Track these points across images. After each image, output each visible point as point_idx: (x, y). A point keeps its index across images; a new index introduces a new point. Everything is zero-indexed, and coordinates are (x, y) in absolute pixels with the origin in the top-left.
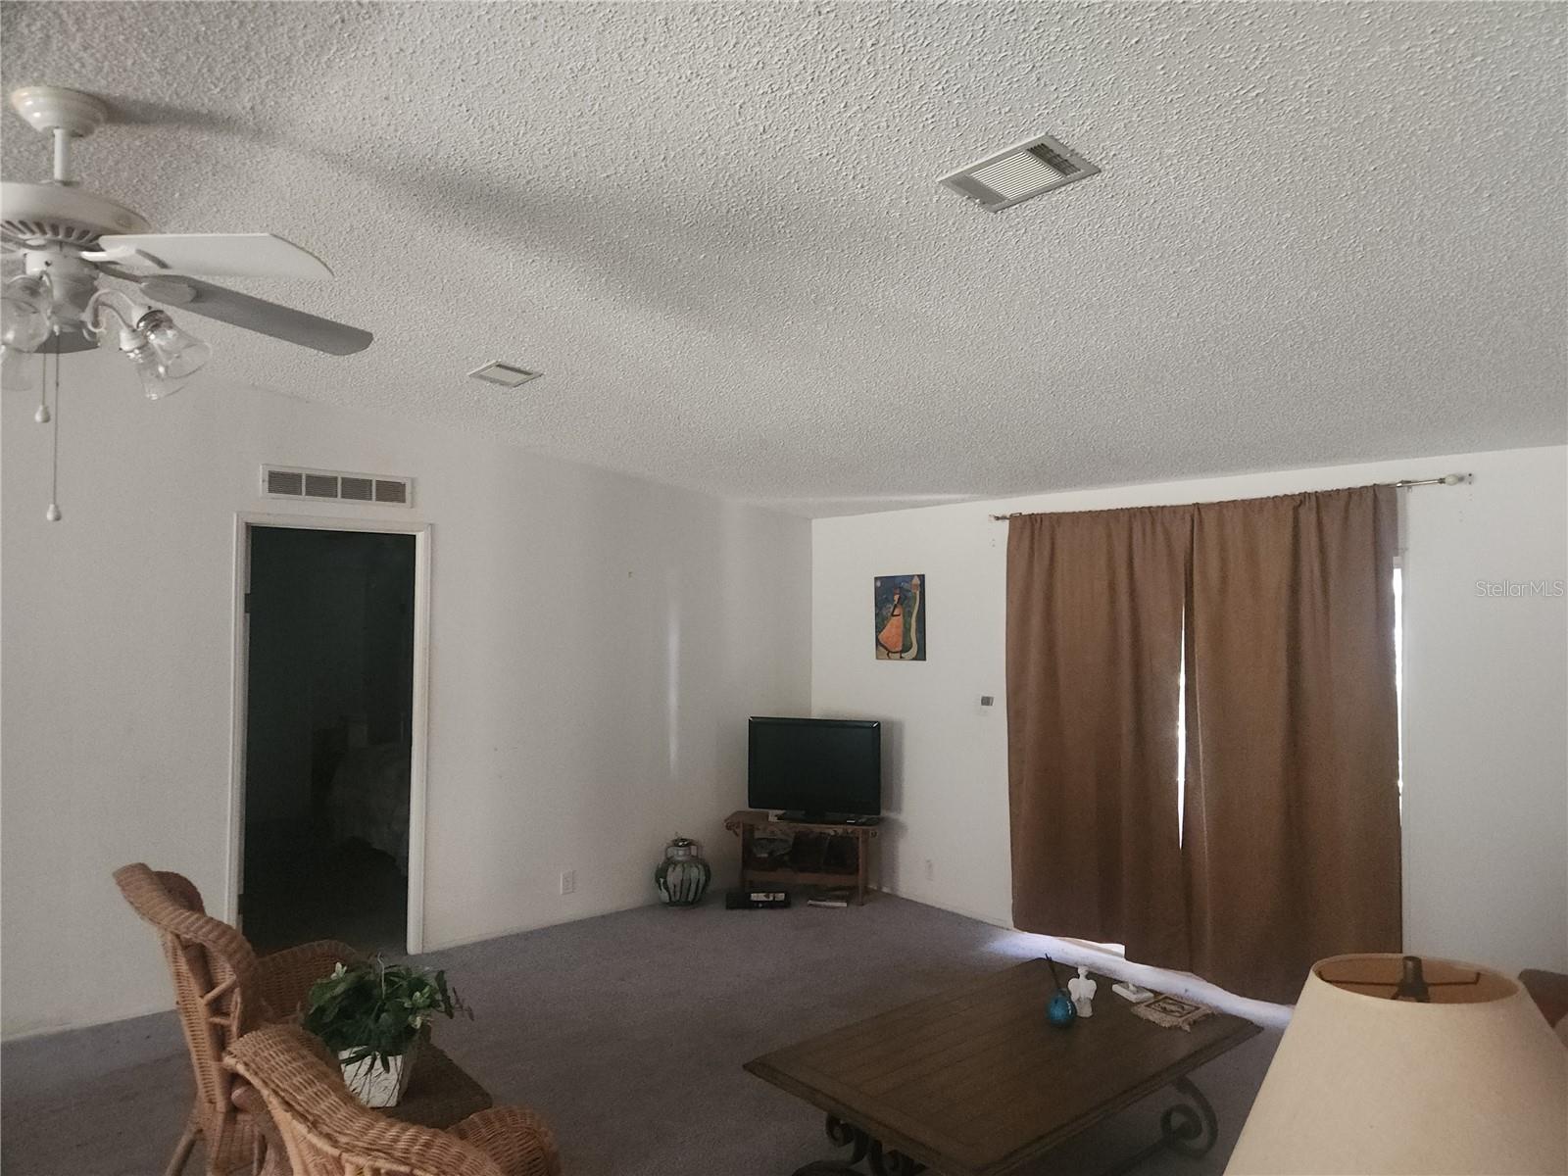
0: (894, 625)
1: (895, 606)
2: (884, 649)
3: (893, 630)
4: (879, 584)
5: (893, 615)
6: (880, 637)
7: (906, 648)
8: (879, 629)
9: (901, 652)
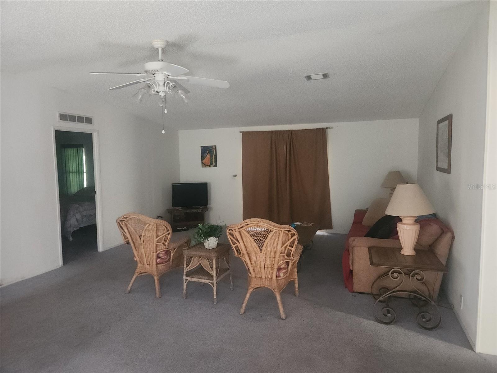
0: (207, 159)
1: (208, 154)
2: (204, 165)
3: (207, 160)
4: (202, 148)
5: (207, 156)
6: (203, 162)
7: (211, 164)
8: (202, 159)
9: (210, 165)
